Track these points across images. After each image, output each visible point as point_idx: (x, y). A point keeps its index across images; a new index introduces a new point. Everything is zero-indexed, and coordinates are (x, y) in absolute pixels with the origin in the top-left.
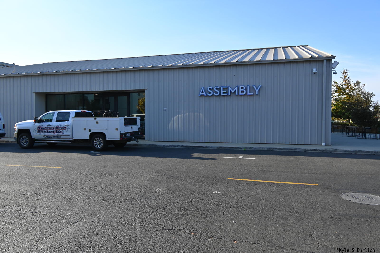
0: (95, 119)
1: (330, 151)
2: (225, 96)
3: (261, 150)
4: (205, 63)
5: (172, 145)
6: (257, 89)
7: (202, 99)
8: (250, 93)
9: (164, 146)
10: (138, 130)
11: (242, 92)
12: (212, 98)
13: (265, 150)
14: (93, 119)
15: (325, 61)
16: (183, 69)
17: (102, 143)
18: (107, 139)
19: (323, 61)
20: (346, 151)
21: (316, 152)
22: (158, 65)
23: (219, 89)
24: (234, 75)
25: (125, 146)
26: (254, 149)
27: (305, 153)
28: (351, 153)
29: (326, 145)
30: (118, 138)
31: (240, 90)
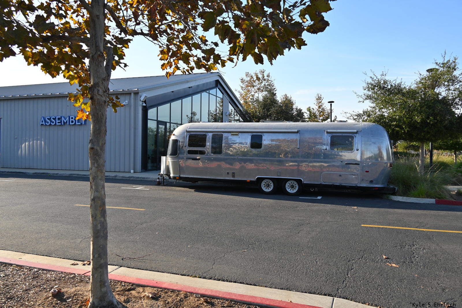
2: (59, 125)
8: (78, 122)
11: (72, 122)
15: (132, 94)
23: (55, 119)
24: (68, 106)
26: (59, 175)
29: (134, 172)
31: (71, 120)
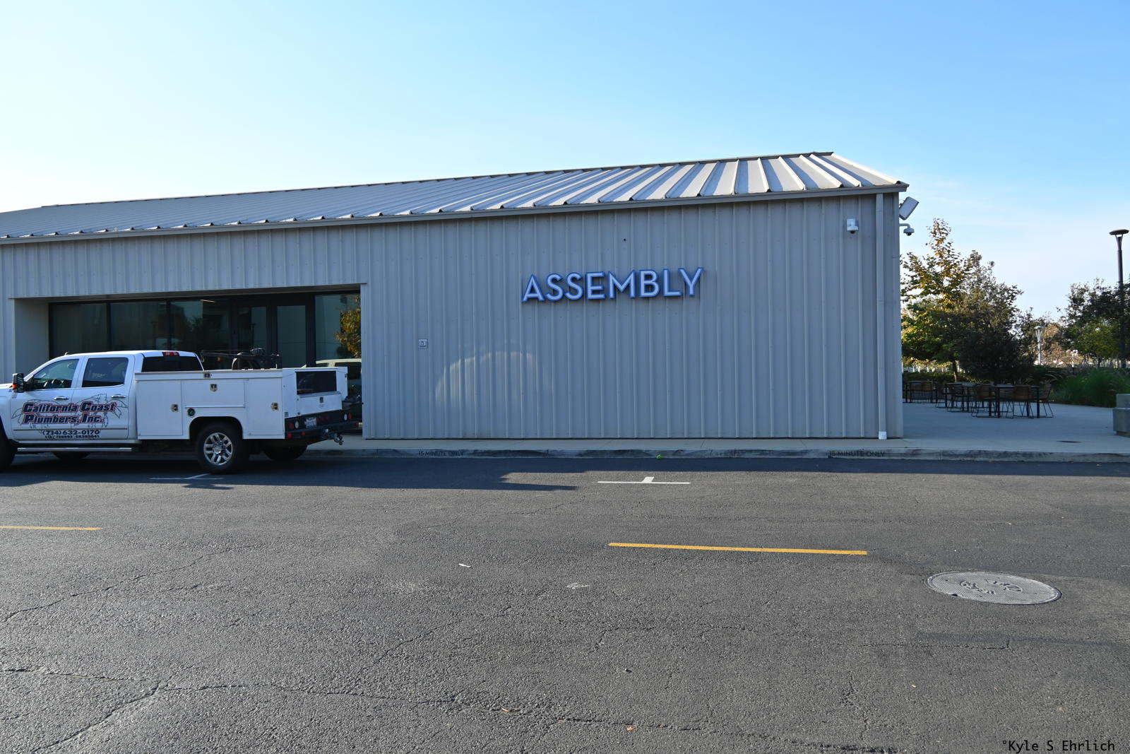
0: (207, 375)
1: (901, 455)
2: (598, 300)
3: (706, 457)
4: (539, 203)
5: (446, 451)
6: (691, 279)
7: (533, 310)
8: (670, 290)
9: (421, 453)
10: (340, 408)
11: (649, 288)
12: (561, 307)
13: (719, 456)
14: (202, 376)
15: (880, 198)
16: (473, 223)
17: (229, 448)
18: (246, 437)
19: (873, 197)
20: (944, 453)
21: (862, 458)
22: (397, 210)
23: (581, 281)
24: (625, 240)
25: (302, 458)
26: (688, 455)
27: (831, 463)
28: (958, 459)
29: (888, 438)
30: (278, 433)
31: (643, 282)
